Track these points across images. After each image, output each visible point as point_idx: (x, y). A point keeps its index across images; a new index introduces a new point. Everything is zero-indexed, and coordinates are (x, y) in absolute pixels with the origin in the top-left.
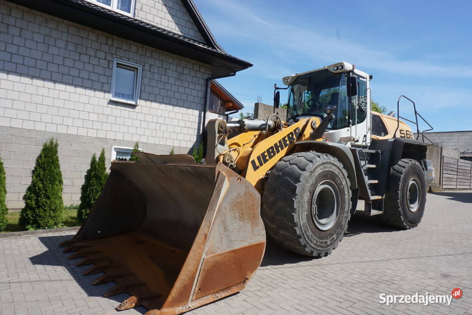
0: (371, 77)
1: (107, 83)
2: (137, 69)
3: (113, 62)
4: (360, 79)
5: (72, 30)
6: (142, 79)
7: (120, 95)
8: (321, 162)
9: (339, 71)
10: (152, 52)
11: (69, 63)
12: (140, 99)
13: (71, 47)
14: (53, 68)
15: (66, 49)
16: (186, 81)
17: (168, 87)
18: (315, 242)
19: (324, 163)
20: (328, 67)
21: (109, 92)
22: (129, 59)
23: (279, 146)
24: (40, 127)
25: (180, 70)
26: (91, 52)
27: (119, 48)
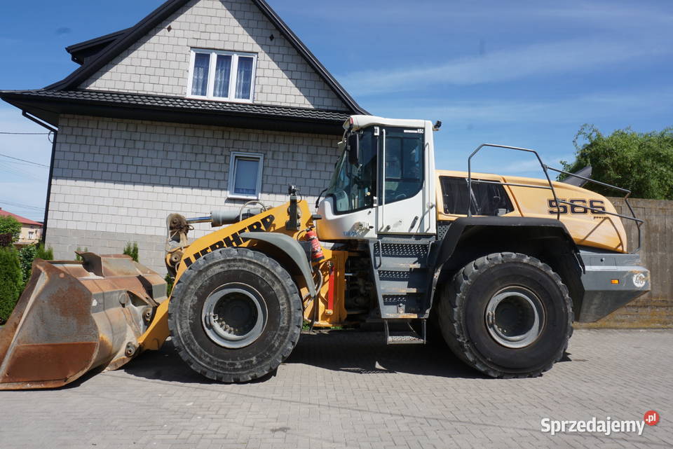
0: (438, 125)
1: (224, 180)
2: (259, 158)
3: (230, 156)
4: (405, 131)
5: (189, 132)
6: (263, 169)
7: (245, 191)
8: (222, 259)
10: (275, 135)
11: (186, 165)
12: (262, 192)
13: (188, 149)
14: (171, 173)
15: (183, 152)
16: (321, 163)
17: (297, 174)
21: (226, 190)
22: (248, 149)
25: (312, 150)
26: (207, 150)
27: (236, 140)
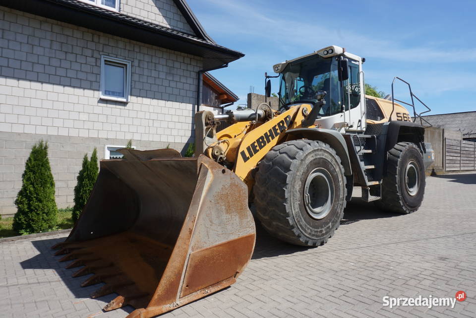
0: (363, 60)
1: (96, 82)
2: (126, 65)
3: (100, 59)
4: (353, 62)
5: (56, 29)
6: (132, 75)
7: (111, 93)
8: (312, 150)
9: (329, 55)
10: (140, 46)
11: (55, 62)
12: (131, 95)
13: (56, 46)
14: (39, 68)
15: (51, 48)
16: (177, 75)
17: (158, 82)
18: (309, 231)
19: (315, 151)
20: (318, 52)
21: (99, 90)
22: (117, 55)
23: (270, 136)
24: (30, 130)
25: (170, 63)
26: (78, 50)
27: (106, 45)
